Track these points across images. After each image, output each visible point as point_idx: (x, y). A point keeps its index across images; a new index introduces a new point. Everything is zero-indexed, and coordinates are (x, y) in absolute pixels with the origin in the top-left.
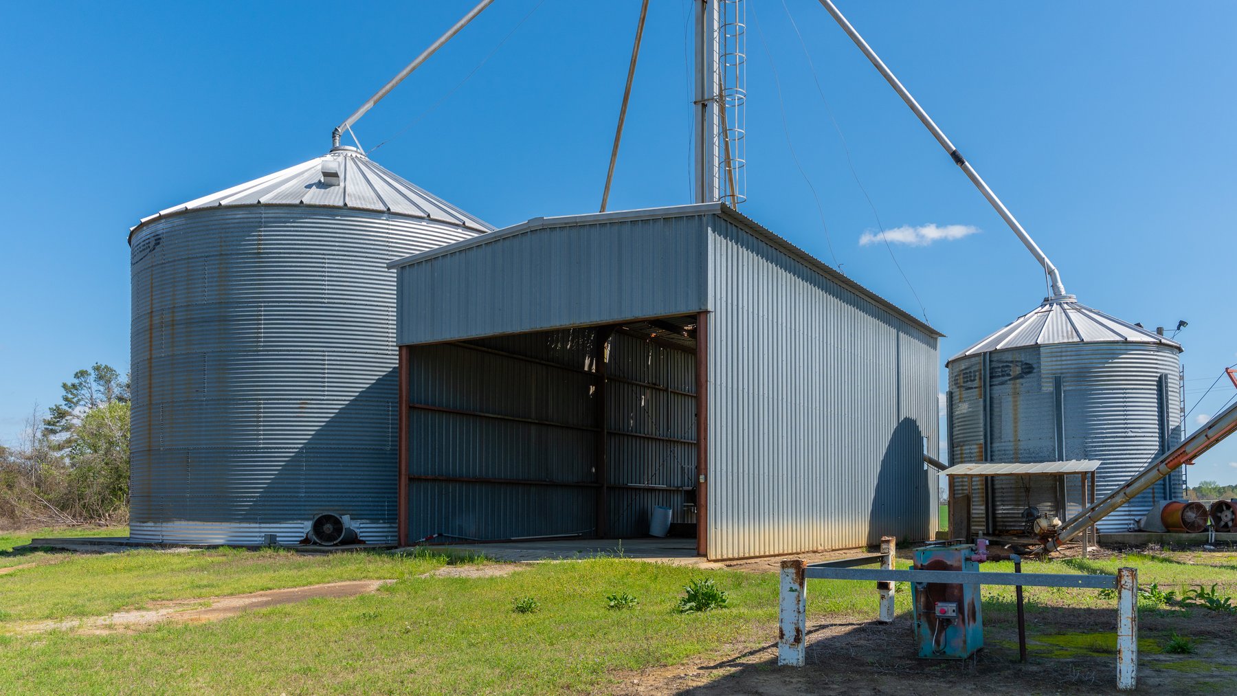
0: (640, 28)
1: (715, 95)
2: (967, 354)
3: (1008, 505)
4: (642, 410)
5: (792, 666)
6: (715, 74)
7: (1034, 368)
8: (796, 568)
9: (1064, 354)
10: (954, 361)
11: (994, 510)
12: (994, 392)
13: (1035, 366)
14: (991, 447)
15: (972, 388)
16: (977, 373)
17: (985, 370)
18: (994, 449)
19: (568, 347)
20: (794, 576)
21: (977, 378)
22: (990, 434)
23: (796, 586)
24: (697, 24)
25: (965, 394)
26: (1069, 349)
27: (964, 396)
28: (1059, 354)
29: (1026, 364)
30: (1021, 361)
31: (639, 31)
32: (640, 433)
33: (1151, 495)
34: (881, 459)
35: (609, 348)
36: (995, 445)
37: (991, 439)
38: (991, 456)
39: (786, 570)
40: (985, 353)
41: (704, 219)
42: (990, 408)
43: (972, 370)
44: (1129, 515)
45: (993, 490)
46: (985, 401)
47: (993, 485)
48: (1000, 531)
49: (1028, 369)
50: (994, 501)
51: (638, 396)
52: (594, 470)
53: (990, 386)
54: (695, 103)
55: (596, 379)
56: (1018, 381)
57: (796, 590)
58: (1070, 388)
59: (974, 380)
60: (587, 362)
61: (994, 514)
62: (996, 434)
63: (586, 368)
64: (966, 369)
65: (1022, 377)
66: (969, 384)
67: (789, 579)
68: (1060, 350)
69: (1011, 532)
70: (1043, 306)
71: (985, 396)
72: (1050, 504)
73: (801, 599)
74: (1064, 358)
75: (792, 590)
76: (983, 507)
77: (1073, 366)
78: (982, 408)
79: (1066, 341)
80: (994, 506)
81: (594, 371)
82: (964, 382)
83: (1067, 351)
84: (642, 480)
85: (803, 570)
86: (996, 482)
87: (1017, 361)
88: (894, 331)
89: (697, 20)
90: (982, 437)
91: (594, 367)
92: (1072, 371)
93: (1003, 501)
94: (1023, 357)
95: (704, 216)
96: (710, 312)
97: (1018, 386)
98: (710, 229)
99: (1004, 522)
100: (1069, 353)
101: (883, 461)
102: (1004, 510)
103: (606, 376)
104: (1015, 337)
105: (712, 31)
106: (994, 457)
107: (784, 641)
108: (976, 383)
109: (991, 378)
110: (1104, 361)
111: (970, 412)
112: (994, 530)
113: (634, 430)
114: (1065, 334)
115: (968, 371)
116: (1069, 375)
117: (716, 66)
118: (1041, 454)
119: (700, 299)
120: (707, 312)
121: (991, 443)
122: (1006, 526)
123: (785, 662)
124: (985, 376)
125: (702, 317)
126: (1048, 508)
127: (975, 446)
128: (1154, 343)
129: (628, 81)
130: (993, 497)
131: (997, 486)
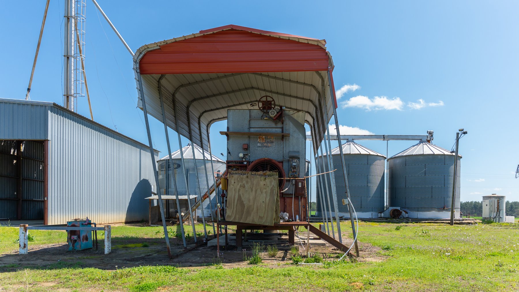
0: (44, 20)
1: (72, 55)
2: (162, 159)
3: (173, 209)
4: (41, 171)
5: (23, 254)
6: (72, 47)
7: (181, 166)
8: (24, 227)
9: (189, 162)
10: (159, 161)
11: (169, 210)
12: (169, 172)
13: (181, 165)
14: (168, 190)
15: (163, 171)
16: (164, 166)
17: (166, 165)
18: (169, 191)
19: (2, 144)
20: (23, 229)
21: (164, 167)
22: (168, 186)
23: (24, 232)
24: (65, 26)
25: (161, 172)
26: (191, 161)
27: (161, 173)
28: (188, 162)
29: (178, 164)
30: (177, 163)
31: (44, 21)
32: (40, 179)
33: (215, 206)
34: (132, 193)
35: (24, 146)
36: (169, 189)
37: (168, 188)
38: (168, 193)
39: (21, 227)
40: (166, 160)
41: (47, 107)
42: (168, 177)
43: (163, 165)
44: (208, 212)
45: (169, 204)
46: (166, 175)
47: (168, 202)
48: (170, 217)
49: (179, 166)
50: (169, 207)
51: (39, 165)
52: (16, 193)
53: (168, 170)
54: (64, 56)
55: (17, 158)
56: (176, 169)
57: (24, 233)
58: (191, 173)
59: (164, 168)
60: (12, 151)
61: (169, 211)
62: (170, 186)
63: (12, 153)
64: (161, 164)
65: (177, 168)
66: (162, 169)
67: (22, 230)
68: (188, 161)
69: (173, 217)
70: (187, 146)
71: (166, 173)
72: (185, 208)
73: (25, 235)
74: (189, 163)
75: (23, 233)
76: (166, 209)
77: (192, 166)
78: (165, 177)
79: (190, 158)
80: (169, 209)
81: (16, 154)
82: (161, 168)
83: (190, 161)
84: (40, 198)
85: (26, 228)
86: (169, 201)
87: (176, 163)
88: (139, 150)
89: (65, 25)
90: (165, 187)
91: (16, 152)
92: (192, 167)
93: (171, 207)
94: (177, 162)
95: (47, 106)
96: (49, 140)
97: (176, 171)
98: (49, 111)
99: (171, 214)
100: (191, 162)
101: (133, 194)
102: (172, 210)
103: (21, 156)
104: (176, 156)
105: (72, 31)
106: (169, 193)
107: (21, 247)
108: (164, 169)
109: (168, 168)
110: (201, 165)
111: (163, 178)
112: (169, 217)
113: (36, 178)
114: (190, 156)
115: (162, 165)
116: (191, 169)
117: (73, 44)
118: (182, 193)
119: (45, 135)
120: (48, 140)
121: (168, 189)
122: (172, 215)
123: (21, 253)
124: (166, 167)
125: (46, 142)
126: (184, 210)
127: (164, 190)
128: (217, 161)
129: (39, 39)
130: (169, 206)
131: (170, 203)
